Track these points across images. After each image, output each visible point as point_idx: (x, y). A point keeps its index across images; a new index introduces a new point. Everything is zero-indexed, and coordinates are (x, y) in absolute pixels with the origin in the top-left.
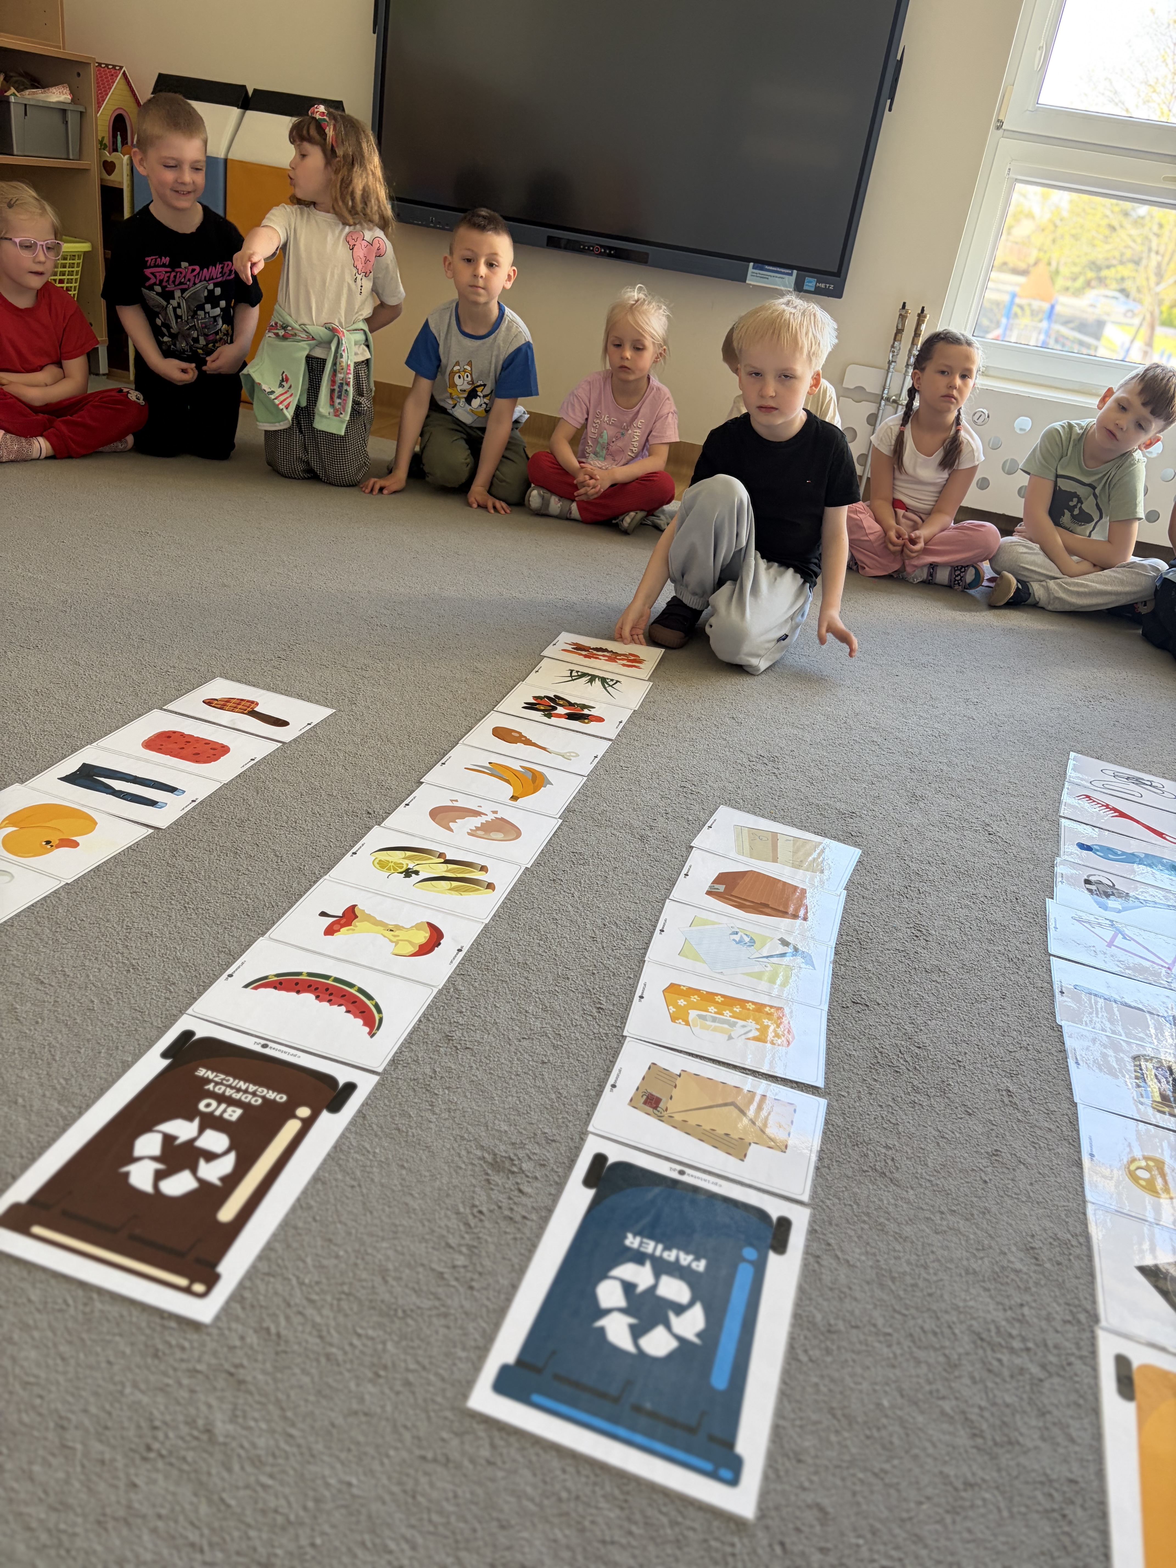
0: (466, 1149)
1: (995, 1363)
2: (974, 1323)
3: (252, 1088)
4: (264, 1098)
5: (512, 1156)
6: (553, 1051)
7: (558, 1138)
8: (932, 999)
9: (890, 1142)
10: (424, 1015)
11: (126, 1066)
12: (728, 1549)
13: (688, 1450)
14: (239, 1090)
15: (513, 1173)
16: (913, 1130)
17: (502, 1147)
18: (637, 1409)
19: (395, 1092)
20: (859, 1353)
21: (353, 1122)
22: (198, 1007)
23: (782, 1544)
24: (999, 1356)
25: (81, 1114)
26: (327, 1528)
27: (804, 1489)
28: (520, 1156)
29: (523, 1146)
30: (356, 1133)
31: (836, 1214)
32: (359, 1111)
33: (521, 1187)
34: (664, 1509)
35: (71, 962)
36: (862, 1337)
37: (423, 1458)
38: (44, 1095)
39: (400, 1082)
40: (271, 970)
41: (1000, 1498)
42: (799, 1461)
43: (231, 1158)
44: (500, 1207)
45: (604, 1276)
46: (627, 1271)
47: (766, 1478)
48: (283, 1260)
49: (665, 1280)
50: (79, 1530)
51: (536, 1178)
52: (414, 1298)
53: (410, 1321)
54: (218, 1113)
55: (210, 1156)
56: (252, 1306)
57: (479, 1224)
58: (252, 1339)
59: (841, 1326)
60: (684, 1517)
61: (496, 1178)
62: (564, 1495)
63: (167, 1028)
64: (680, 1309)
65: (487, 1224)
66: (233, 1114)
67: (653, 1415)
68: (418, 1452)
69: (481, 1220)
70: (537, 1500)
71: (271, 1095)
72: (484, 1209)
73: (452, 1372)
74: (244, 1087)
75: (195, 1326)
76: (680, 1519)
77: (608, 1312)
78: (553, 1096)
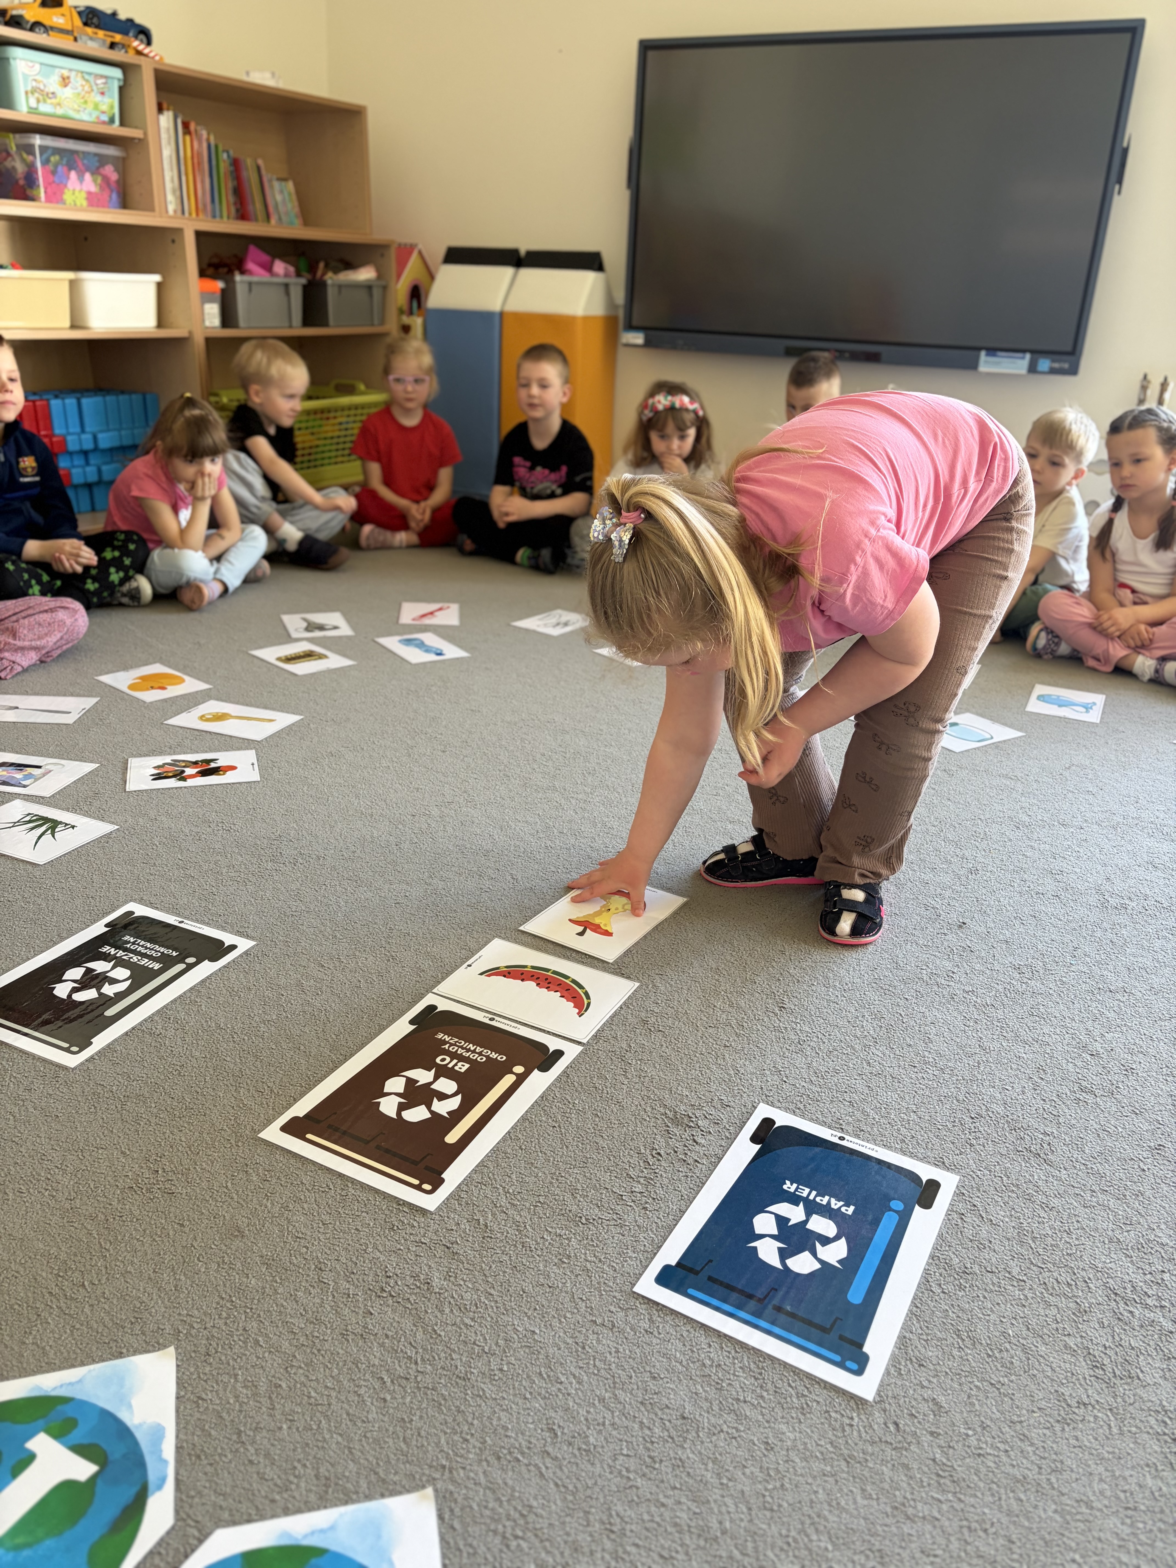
0: (651, 1106)
1: (1126, 1314)
2: (1110, 1280)
3: (479, 1049)
4: (488, 1057)
5: (690, 1115)
6: (736, 1038)
7: (732, 1104)
8: (1112, 1015)
9: (1048, 1130)
10: (625, 1003)
11: (382, 1029)
12: (848, 1421)
13: (820, 1344)
14: (468, 1050)
15: (690, 1127)
16: (1073, 1122)
17: (683, 1107)
18: (779, 1309)
19: (595, 1059)
20: (992, 1291)
21: (559, 1079)
22: (441, 988)
23: (896, 1424)
24: (1132, 1309)
25: (346, 1060)
26: (513, 1361)
27: (923, 1387)
28: (698, 1115)
29: (700, 1108)
30: (560, 1088)
31: (986, 1183)
32: (564, 1072)
33: (696, 1138)
34: (793, 1385)
35: (345, 952)
36: (995, 1280)
37: (595, 1322)
38: (319, 1046)
39: (600, 1053)
40: (502, 963)
41: (1112, 1418)
42: (921, 1365)
43: (459, 1098)
44: (676, 1152)
45: (762, 1211)
46: (783, 1209)
47: (887, 1373)
48: (493, 1174)
49: (815, 1218)
50: (326, 1338)
51: (710, 1133)
52: (597, 1211)
53: (591, 1226)
54: (450, 1066)
55: (442, 1097)
56: (467, 1204)
57: (657, 1163)
58: (465, 1226)
59: (976, 1269)
60: (811, 1393)
61: (674, 1130)
62: (708, 1362)
63: (415, 1002)
64: (826, 1241)
65: (663, 1163)
66: (462, 1067)
67: (792, 1315)
68: (590, 1318)
69: (659, 1160)
70: (684, 1363)
71: (494, 1055)
72: (662, 1152)
73: (623, 1266)
74: (472, 1049)
75: (423, 1212)
76: (806, 1393)
77: (762, 1236)
78: (732, 1072)
